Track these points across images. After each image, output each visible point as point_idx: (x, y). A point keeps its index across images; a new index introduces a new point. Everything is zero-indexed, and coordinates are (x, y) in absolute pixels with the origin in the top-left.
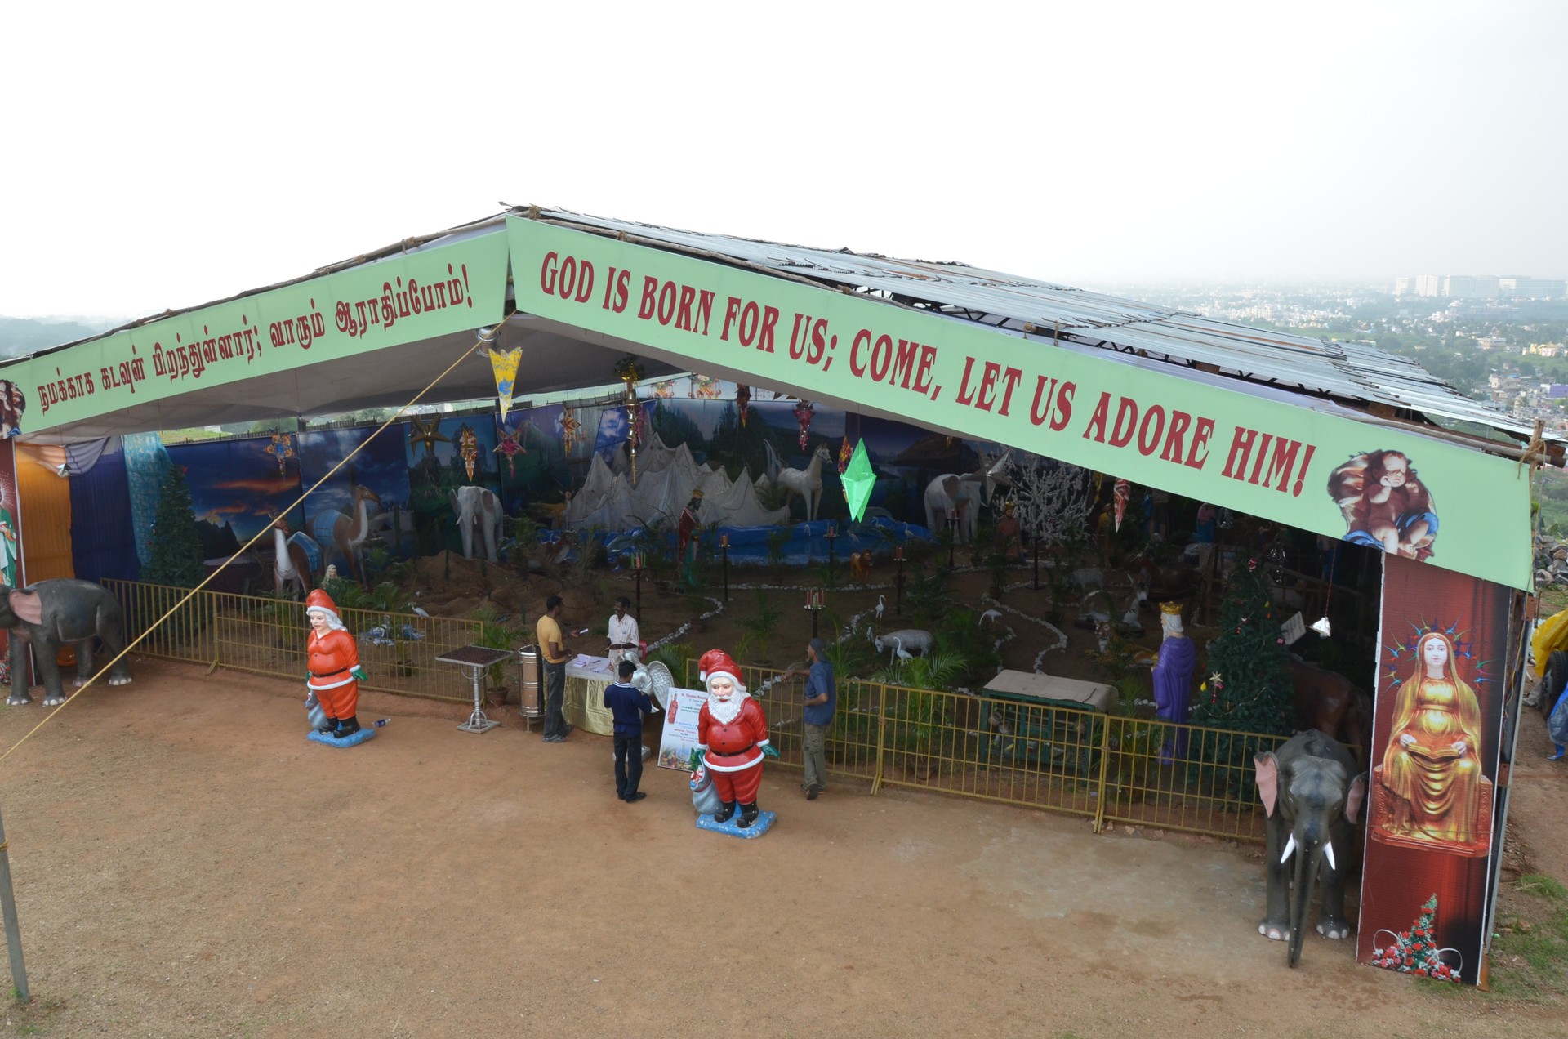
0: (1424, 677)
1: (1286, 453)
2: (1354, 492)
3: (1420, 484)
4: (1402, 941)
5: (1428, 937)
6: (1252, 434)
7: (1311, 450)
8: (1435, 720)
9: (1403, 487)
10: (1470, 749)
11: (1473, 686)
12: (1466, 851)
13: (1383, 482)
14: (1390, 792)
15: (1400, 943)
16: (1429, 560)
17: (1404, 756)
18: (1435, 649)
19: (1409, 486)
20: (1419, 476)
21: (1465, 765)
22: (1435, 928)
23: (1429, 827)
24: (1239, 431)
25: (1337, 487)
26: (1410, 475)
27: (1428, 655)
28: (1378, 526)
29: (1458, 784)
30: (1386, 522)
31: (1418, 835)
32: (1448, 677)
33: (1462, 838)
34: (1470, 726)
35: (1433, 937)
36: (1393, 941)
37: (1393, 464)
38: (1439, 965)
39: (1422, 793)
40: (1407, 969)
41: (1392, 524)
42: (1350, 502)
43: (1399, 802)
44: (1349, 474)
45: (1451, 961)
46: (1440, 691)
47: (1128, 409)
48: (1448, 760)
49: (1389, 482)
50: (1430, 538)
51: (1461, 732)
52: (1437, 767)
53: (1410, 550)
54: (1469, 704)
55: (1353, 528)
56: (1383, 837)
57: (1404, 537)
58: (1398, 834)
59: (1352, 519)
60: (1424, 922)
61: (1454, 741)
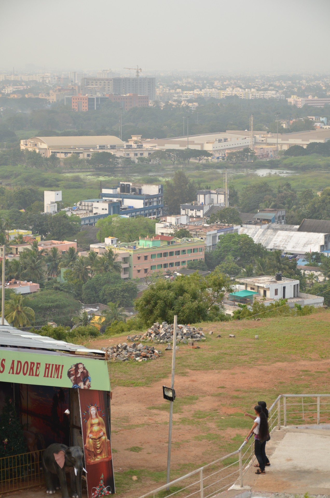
0: (92, 418)
1: (57, 368)
2: (73, 375)
3: (86, 370)
4: (98, 489)
5: (103, 485)
6: (49, 365)
7: (63, 366)
8: (96, 428)
9: (83, 371)
10: (104, 433)
11: (102, 417)
12: (107, 460)
13: (79, 371)
14: (89, 451)
15: (97, 490)
16: (90, 388)
17: (90, 440)
18: (93, 410)
19: (84, 371)
20: (86, 368)
21: (104, 438)
22: (104, 483)
23: (99, 457)
24: (46, 364)
25: (69, 375)
26: (84, 368)
27: (92, 412)
28: (79, 382)
29: (103, 443)
30: (80, 381)
31: (97, 460)
32: (97, 417)
33: (106, 457)
34: (103, 428)
35: (104, 485)
36: (95, 490)
37: (80, 366)
38: (106, 492)
39: (96, 448)
40: (100, 496)
41: (82, 381)
42: (72, 378)
43: (91, 452)
44: (71, 371)
45: (109, 489)
46: (95, 421)
47: (19, 363)
48: (100, 438)
49: (80, 371)
50: (90, 383)
51: (101, 430)
52: (98, 440)
53: (86, 387)
54: (102, 422)
55: (74, 384)
56: (89, 463)
57: (84, 384)
58: (92, 461)
59: (73, 382)
60: (102, 482)
61: (100, 432)
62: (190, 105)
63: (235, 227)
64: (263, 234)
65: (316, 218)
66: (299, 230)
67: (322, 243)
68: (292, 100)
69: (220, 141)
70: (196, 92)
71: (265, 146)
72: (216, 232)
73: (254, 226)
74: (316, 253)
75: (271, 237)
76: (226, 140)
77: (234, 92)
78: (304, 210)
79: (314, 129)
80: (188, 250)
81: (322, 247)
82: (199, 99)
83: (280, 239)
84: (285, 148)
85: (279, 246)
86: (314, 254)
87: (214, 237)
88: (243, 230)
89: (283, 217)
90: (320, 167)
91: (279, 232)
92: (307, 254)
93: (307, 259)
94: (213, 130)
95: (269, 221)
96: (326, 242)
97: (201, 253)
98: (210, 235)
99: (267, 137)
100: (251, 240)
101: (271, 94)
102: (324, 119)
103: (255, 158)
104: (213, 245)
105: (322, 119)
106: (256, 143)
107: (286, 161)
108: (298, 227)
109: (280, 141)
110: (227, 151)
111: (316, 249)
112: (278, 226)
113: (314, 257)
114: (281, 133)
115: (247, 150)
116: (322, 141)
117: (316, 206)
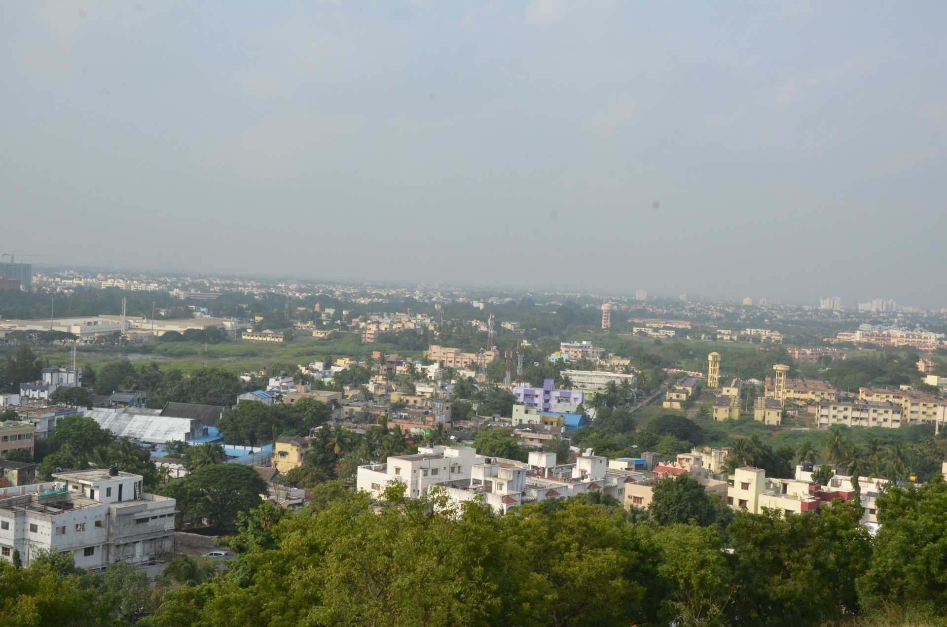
62: (66, 291)
63: (80, 409)
64: (117, 418)
65: (184, 401)
66: (162, 415)
67: (188, 430)
68: (175, 292)
69: (89, 324)
70: (76, 281)
71: (138, 332)
72: (53, 414)
73: (106, 410)
74: (179, 442)
75: (126, 422)
76: (96, 323)
77: (116, 284)
78: (170, 392)
79: (193, 317)
80: (12, 437)
81: (187, 435)
82: (79, 287)
83: (136, 424)
84: (161, 334)
85: (135, 434)
86: (176, 443)
87: (51, 421)
88: (92, 414)
89: (143, 399)
90: (196, 354)
91: (136, 417)
92: (168, 443)
93: (167, 450)
94: (84, 314)
95: (125, 404)
96: (192, 430)
97: (29, 440)
98: (46, 418)
99: (142, 323)
100: (97, 425)
101: (153, 286)
102: (204, 310)
103: (127, 343)
104: (49, 431)
105: (202, 309)
106: (130, 328)
107: (160, 347)
108: (160, 411)
109: (155, 327)
110: (96, 335)
111: (181, 438)
112: (137, 410)
113: (176, 447)
114: (158, 319)
115: (117, 333)
116: (201, 328)
117: (184, 388)
